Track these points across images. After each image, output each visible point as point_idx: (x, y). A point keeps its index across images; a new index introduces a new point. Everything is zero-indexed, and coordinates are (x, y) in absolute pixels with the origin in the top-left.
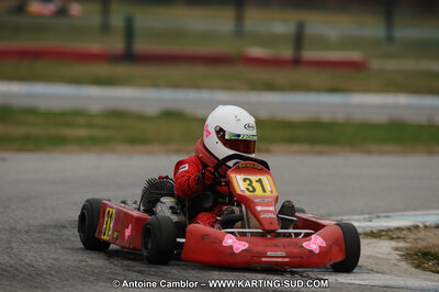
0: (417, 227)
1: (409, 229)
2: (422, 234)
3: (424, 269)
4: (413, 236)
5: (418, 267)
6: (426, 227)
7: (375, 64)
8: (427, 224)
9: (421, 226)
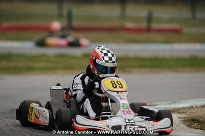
0: (192, 107)
1: (188, 108)
2: (194, 111)
3: (192, 127)
4: (190, 112)
5: (189, 126)
6: (196, 107)
7: (186, 30)
8: (197, 105)
9: (194, 106)
